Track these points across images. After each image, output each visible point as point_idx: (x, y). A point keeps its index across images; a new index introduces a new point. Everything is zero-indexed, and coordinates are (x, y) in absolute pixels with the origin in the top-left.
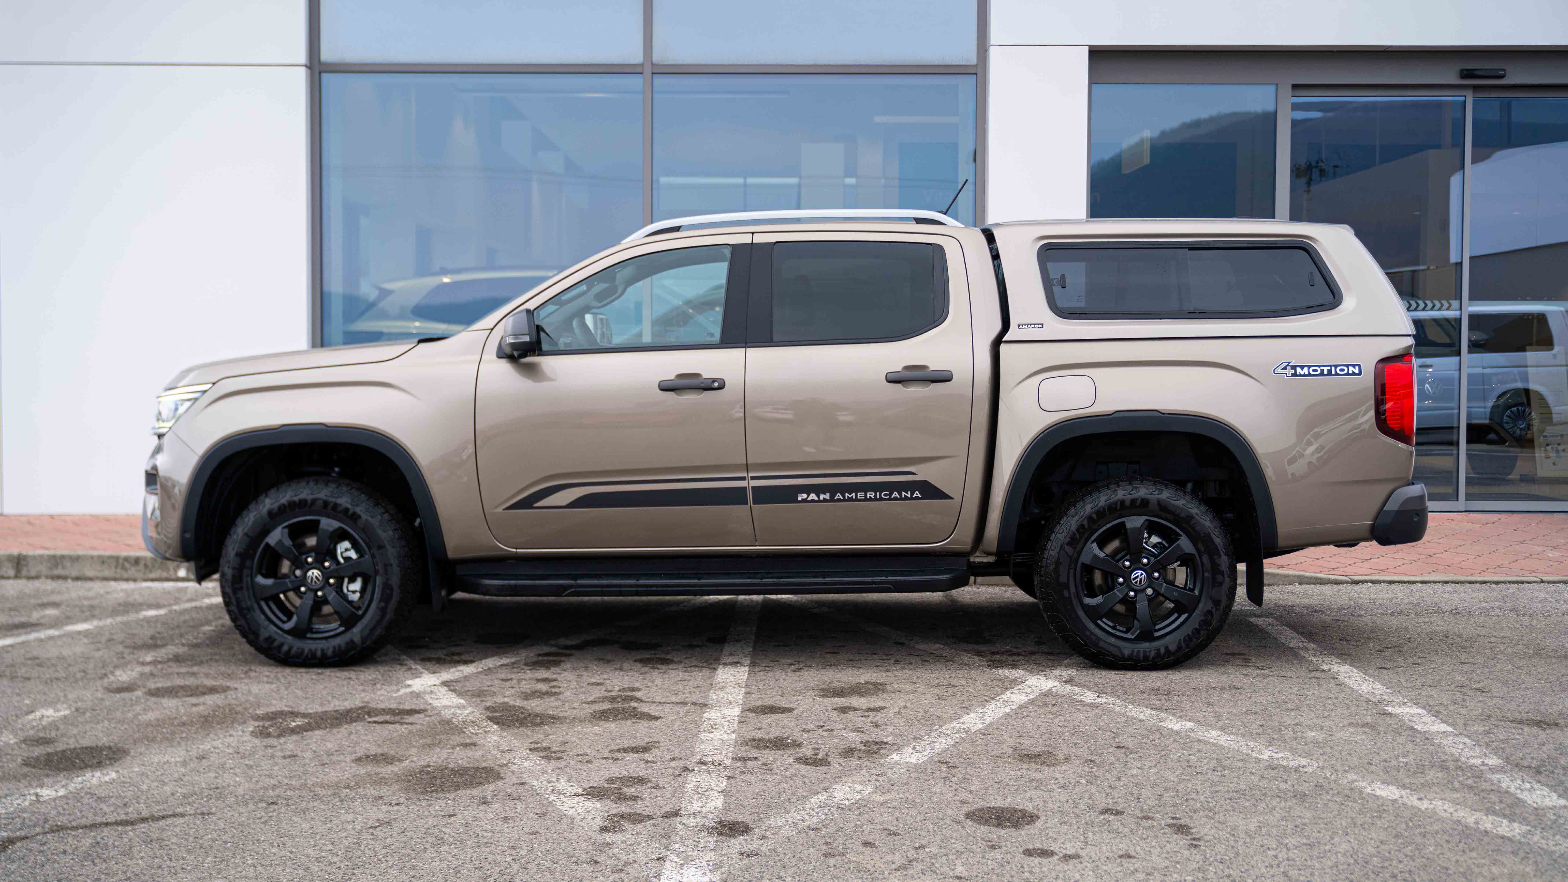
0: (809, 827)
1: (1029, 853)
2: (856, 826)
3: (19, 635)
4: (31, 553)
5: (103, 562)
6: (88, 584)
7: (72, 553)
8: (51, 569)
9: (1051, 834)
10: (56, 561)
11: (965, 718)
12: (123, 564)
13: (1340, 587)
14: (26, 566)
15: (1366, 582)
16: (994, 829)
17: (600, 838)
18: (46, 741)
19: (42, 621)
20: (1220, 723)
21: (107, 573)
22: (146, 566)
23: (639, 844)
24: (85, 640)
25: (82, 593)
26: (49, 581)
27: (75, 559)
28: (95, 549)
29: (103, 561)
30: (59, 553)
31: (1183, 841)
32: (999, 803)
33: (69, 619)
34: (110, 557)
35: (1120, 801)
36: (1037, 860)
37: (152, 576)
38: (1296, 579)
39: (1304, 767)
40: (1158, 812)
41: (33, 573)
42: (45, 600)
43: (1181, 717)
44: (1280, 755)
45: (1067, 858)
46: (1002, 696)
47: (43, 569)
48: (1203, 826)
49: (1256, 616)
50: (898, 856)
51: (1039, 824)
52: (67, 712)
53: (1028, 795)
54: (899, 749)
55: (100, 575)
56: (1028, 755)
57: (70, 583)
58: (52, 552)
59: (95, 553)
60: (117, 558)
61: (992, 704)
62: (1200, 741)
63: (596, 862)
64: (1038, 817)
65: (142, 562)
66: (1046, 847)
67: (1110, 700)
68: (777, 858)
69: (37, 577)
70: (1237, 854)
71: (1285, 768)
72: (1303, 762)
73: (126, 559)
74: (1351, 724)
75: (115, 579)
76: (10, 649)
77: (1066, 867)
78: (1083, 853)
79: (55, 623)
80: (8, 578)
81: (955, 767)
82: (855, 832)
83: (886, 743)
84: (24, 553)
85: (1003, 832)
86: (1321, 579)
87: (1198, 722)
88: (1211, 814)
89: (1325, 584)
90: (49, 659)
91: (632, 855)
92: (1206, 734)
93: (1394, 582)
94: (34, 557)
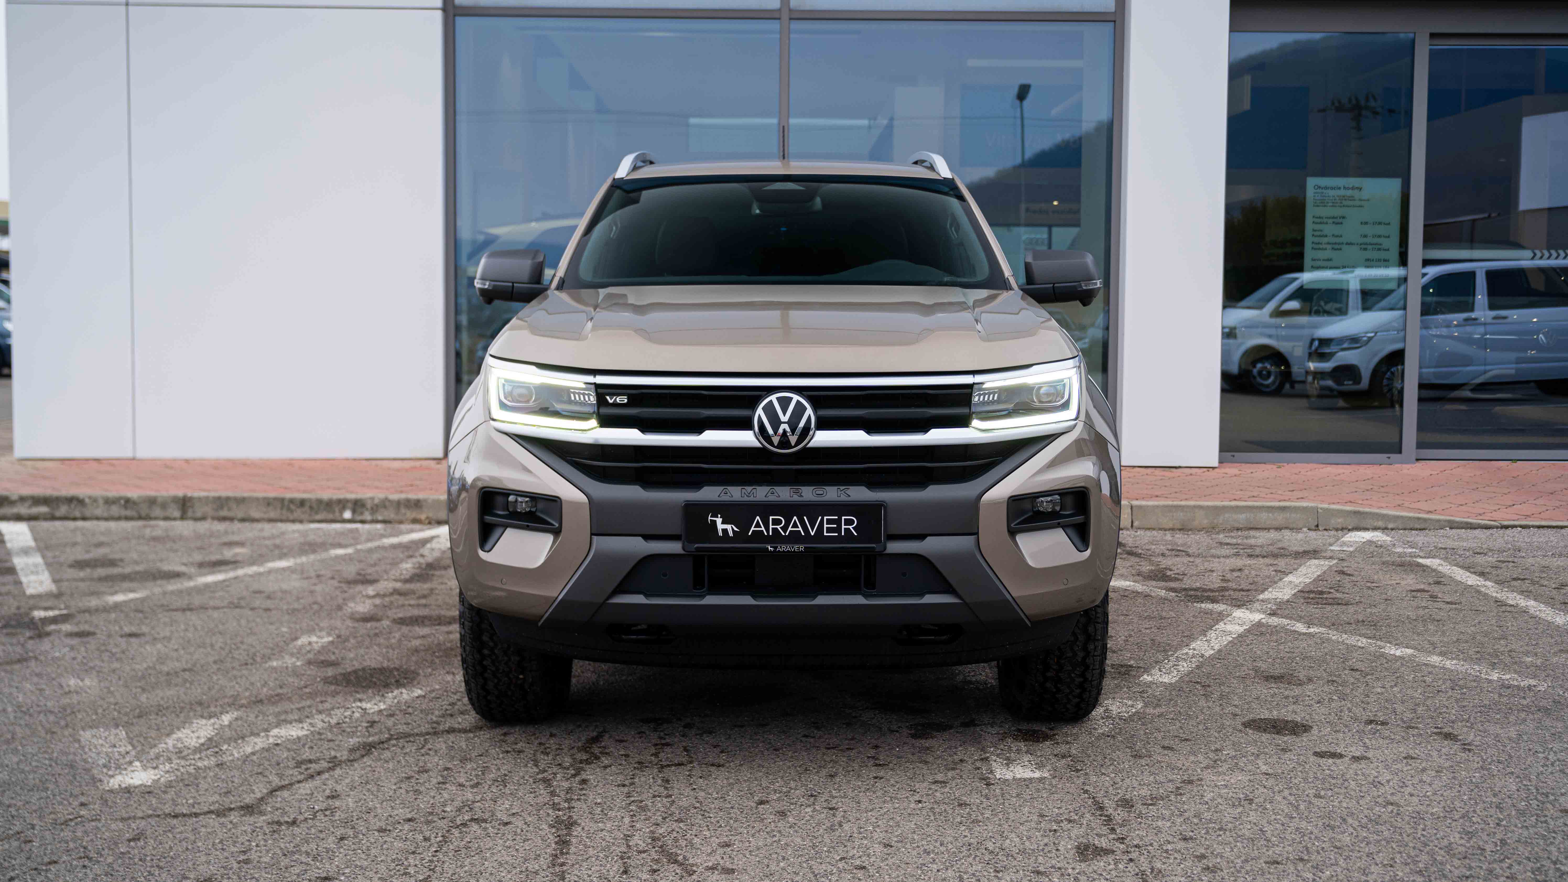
0: (1103, 734)
1: (1320, 755)
2: (1146, 733)
3: (226, 571)
4: (196, 494)
5: (269, 504)
6: (259, 526)
7: (239, 494)
8: (217, 510)
9: (1330, 740)
10: (221, 502)
11: (1193, 645)
12: (288, 506)
13: (1491, 531)
14: (192, 507)
15: (1516, 526)
16: (1276, 736)
18: (332, 664)
19: (239, 558)
20: (1437, 650)
21: (272, 515)
22: (311, 508)
23: (956, 748)
24: (294, 576)
25: (256, 533)
26: (216, 522)
27: (241, 501)
28: (254, 491)
29: (268, 502)
30: (224, 494)
31: (1456, 747)
32: (1265, 714)
33: (264, 557)
34: (275, 499)
35: (1380, 714)
36: (1330, 761)
37: (318, 517)
38: (1446, 524)
39: (1535, 686)
40: (1419, 723)
41: (199, 515)
42: (226, 539)
43: (1397, 645)
44: (1508, 677)
45: (1356, 759)
46: (1217, 626)
47: (208, 510)
48: (1467, 734)
49: (1421, 557)
50: (1200, 757)
51: (1315, 731)
52: (331, 639)
53: (1290, 708)
54: (1147, 670)
55: (266, 516)
56: (1272, 677)
57: (237, 525)
58: (216, 494)
59: (260, 495)
60: (282, 500)
61: (1212, 634)
62: (1426, 665)
64: (1311, 727)
65: (308, 504)
66: (1332, 750)
67: (1322, 630)
68: (1090, 759)
69: (203, 518)
70: (1510, 756)
71: (1518, 687)
72: (1533, 682)
73: (292, 501)
74: (1561, 651)
75: (281, 521)
76: (227, 583)
77: (1360, 767)
78: (1370, 754)
79: (253, 561)
80: (175, 519)
81: (1209, 686)
82: (1148, 738)
83: (1131, 666)
84: (189, 494)
85: (1286, 738)
86: (1471, 524)
87: (1415, 648)
89: (1475, 528)
90: (274, 592)
91: (955, 757)
92: (1429, 659)
93: (1543, 527)
94: (200, 499)
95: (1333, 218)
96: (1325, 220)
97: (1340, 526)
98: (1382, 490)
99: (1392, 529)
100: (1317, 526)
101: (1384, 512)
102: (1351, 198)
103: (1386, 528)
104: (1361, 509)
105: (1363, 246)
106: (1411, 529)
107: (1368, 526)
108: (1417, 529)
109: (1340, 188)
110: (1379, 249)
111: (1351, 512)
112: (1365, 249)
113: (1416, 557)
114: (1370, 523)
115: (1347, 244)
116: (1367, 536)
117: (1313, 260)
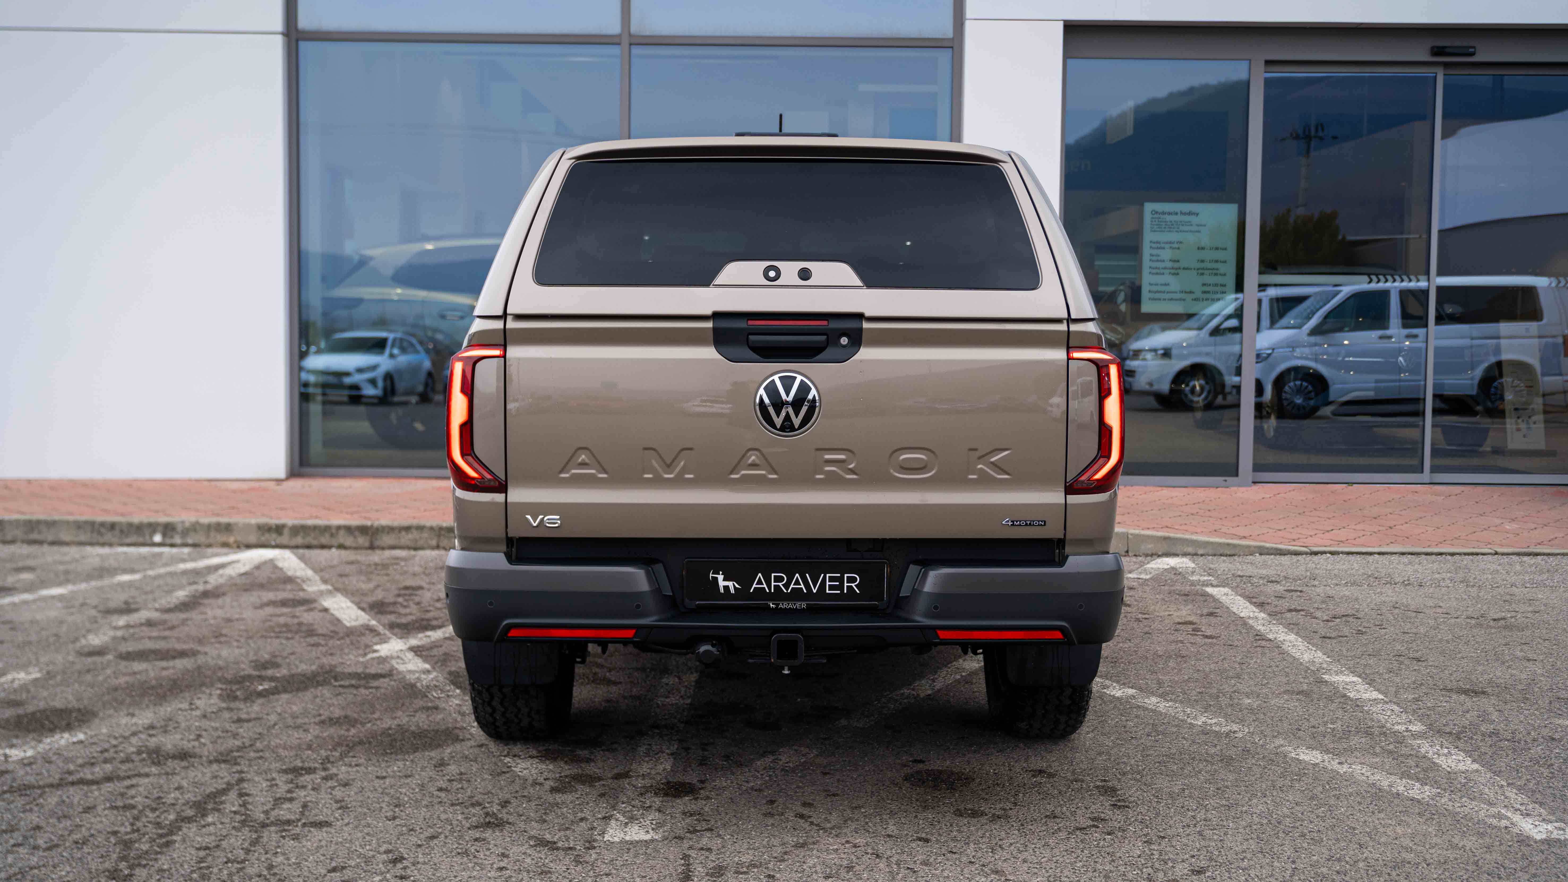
1: (959, 813)
4: (7, 517)
6: (65, 549)
7: (49, 518)
8: (27, 533)
10: (32, 525)
11: (915, 684)
12: (99, 529)
13: (1300, 558)
15: (1325, 553)
16: (929, 791)
17: (550, 798)
18: (16, 704)
19: (17, 585)
20: (1161, 691)
21: (82, 538)
22: (122, 531)
23: (588, 803)
24: (59, 605)
25: (58, 557)
26: (25, 546)
27: (51, 524)
28: (71, 514)
29: (79, 526)
30: (34, 517)
31: (1108, 802)
33: (44, 584)
34: (86, 522)
36: (967, 820)
37: (128, 541)
38: (1256, 550)
39: (1235, 732)
40: (1089, 775)
41: (9, 537)
42: (20, 564)
43: (1124, 684)
44: (1214, 721)
45: (996, 818)
47: (19, 533)
48: (1130, 788)
49: (1213, 586)
51: (973, 785)
52: (38, 675)
54: (848, 713)
55: (76, 539)
57: (46, 548)
58: (27, 517)
59: (71, 518)
60: (92, 524)
62: (1139, 707)
63: (545, 821)
64: (973, 780)
65: (117, 528)
66: (976, 808)
68: (719, 817)
69: (12, 542)
71: (1217, 734)
72: (1235, 727)
73: (102, 524)
74: (1286, 692)
75: (91, 544)
77: (993, 827)
79: (30, 588)
82: (796, 792)
83: (836, 709)
85: (938, 793)
86: (1280, 550)
87: (1140, 689)
88: (1138, 777)
89: (1285, 555)
90: (23, 623)
91: (579, 814)
92: (1146, 700)
93: (1352, 553)
94: (10, 522)
95: (1171, 243)
96: (1163, 245)
97: (1150, 552)
98: (1208, 514)
99: (1202, 555)
100: (1127, 552)
101: (1194, 537)
102: (1189, 224)
103: (1196, 554)
104: (1172, 535)
105: (1200, 271)
106: (1221, 555)
107: (1178, 552)
108: (1226, 556)
109: (1177, 214)
110: (1216, 274)
111: (1161, 537)
112: (1202, 274)
113: (1207, 586)
114: (1179, 549)
115: (1184, 269)
116: (1172, 562)
117: (1151, 284)
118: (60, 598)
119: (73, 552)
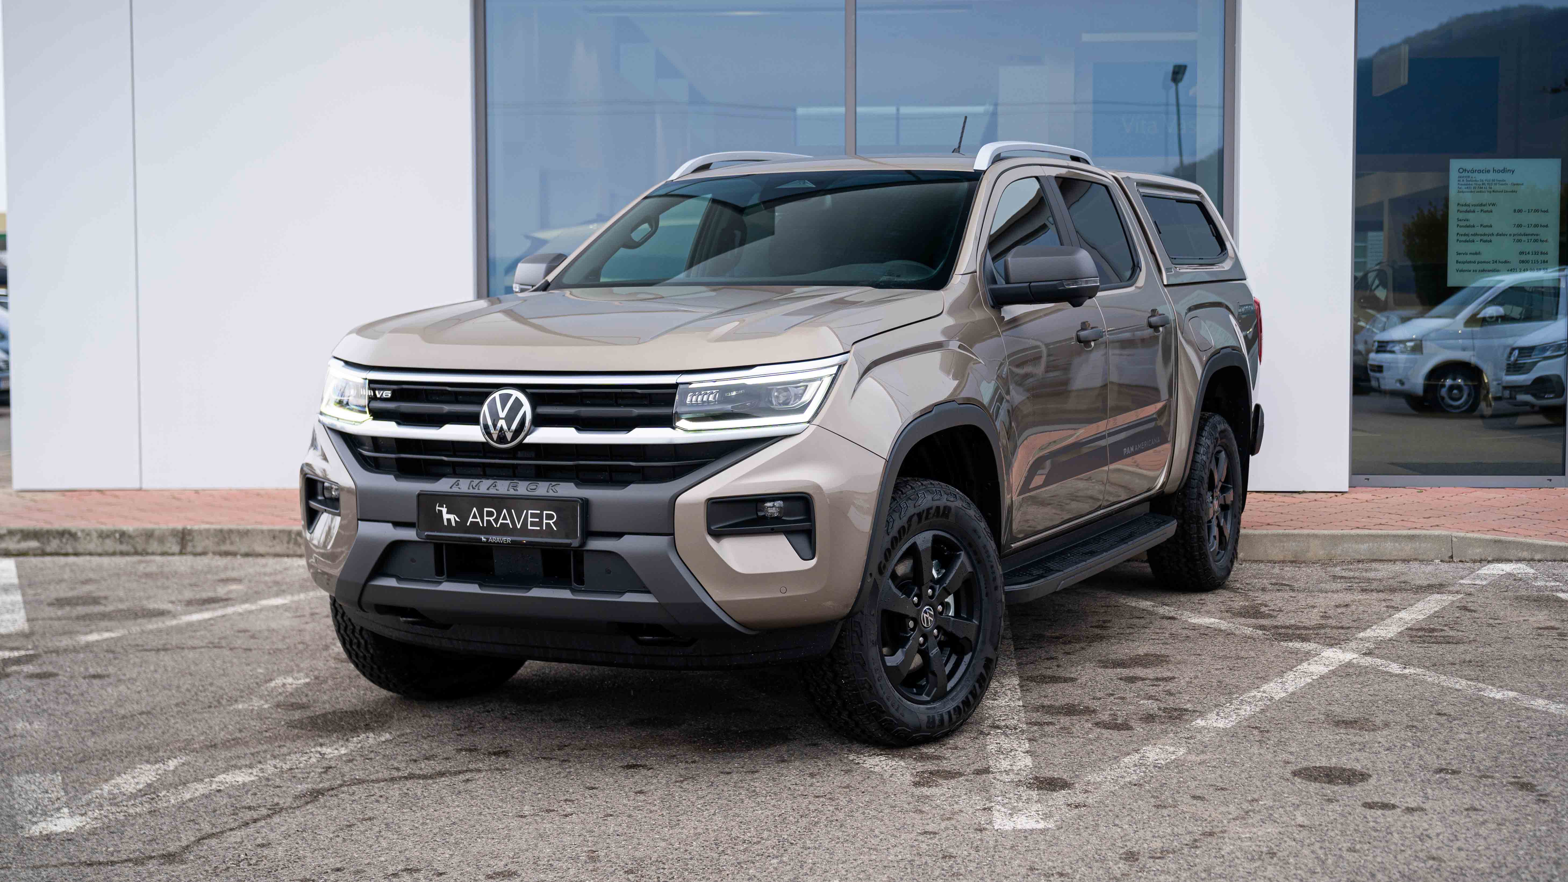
0: (1130, 783)
1: (1369, 806)
2: (1179, 782)
3: (214, 609)
4: (196, 527)
5: (274, 538)
6: (261, 561)
7: (242, 527)
8: (218, 544)
9: (1387, 790)
10: (223, 535)
11: (1265, 687)
14: (192, 541)
16: (1326, 786)
17: (918, 791)
18: (302, 707)
19: (231, 596)
20: (1546, 693)
21: (278, 549)
23: (959, 797)
24: (287, 614)
25: (258, 569)
26: (217, 557)
27: (245, 534)
28: (261, 523)
29: (274, 535)
30: (226, 527)
31: (1531, 797)
32: (1324, 762)
33: (258, 595)
34: (281, 531)
35: (1453, 762)
36: (1379, 812)
40: (1496, 772)
41: (199, 549)
42: (223, 576)
43: (1501, 687)
45: (1410, 810)
46: (1299, 667)
47: (209, 544)
48: (1549, 784)
49: (1563, 592)
50: (1232, 808)
51: (1373, 781)
52: (307, 680)
53: (1353, 756)
54: (1202, 714)
55: (272, 550)
56: (1343, 721)
57: (239, 560)
58: (218, 527)
59: (264, 527)
60: (289, 533)
61: (1290, 676)
62: (1527, 709)
63: (921, 812)
64: (1370, 776)
66: (1385, 801)
67: (1419, 671)
68: (1107, 809)
69: (204, 554)
76: (212, 622)
77: (1411, 818)
78: (1426, 806)
79: (246, 599)
80: (173, 554)
81: (1268, 731)
82: (1180, 787)
83: (1186, 710)
84: (189, 527)
85: (1336, 788)
87: (1521, 691)
90: (260, 632)
91: (955, 806)
92: (1532, 702)
94: (200, 532)
95: (1481, 205)
96: (1472, 208)
97: (1477, 558)
98: (1538, 516)
99: (1539, 561)
100: (1452, 557)
101: (1529, 540)
102: (1502, 182)
103: (1533, 560)
104: (1502, 538)
105: (1517, 238)
107: (1511, 558)
109: (1488, 171)
110: (1536, 241)
111: (1491, 540)
112: (1519, 241)
113: (1557, 591)
114: (1513, 553)
115: (1497, 235)
116: (1508, 568)
117: (1459, 254)
118: (286, 608)
119: (272, 563)
